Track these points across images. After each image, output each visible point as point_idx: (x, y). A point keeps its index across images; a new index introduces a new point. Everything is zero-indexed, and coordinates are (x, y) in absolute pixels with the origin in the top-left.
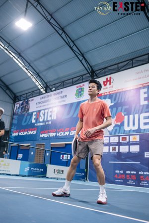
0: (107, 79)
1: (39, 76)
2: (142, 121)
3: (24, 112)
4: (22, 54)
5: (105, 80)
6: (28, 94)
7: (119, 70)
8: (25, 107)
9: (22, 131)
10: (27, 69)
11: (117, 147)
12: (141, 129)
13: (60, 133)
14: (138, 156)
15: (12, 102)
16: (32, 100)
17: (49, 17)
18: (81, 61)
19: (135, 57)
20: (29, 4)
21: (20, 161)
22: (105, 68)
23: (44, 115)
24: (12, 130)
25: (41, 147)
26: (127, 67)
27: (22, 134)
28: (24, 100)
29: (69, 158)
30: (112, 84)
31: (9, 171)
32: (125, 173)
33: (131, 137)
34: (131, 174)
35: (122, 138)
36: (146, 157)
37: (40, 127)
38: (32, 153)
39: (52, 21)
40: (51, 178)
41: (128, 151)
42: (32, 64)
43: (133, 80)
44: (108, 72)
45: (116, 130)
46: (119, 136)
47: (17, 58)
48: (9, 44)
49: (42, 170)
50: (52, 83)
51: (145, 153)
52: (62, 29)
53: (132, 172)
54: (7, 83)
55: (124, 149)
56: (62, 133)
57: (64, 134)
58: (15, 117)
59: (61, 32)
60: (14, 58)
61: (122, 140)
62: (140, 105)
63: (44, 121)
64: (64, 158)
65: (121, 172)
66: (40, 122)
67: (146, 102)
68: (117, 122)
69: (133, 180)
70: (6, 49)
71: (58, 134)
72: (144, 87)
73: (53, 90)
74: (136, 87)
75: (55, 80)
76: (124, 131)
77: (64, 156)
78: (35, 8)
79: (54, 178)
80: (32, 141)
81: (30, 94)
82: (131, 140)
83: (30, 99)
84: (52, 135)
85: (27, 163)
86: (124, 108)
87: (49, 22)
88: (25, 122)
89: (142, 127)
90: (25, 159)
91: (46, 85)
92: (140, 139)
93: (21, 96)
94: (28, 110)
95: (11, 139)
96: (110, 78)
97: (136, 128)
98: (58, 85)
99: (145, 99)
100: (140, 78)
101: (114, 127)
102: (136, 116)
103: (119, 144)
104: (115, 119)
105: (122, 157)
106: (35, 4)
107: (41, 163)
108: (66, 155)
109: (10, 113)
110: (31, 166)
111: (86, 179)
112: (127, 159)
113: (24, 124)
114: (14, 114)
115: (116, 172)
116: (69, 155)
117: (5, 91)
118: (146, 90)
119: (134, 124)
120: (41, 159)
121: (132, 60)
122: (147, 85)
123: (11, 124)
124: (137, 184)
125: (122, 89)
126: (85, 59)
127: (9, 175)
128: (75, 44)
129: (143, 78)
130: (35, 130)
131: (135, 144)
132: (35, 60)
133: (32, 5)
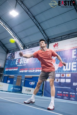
0: (56, 44)
1: (21, 40)
2: (73, 66)
3: (12, 59)
4: (12, 29)
5: (55, 44)
6: (14, 50)
7: (62, 39)
8: (13, 56)
9: (10, 69)
10: (14, 37)
11: (59, 79)
12: (72, 71)
13: (30, 71)
14: (70, 85)
15: (6, 53)
16: (16, 53)
17: (27, 11)
18: (43, 34)
19: (70, 33)
20: (17, 3)
21: (8, 84)
22: (55, 38)
23: (22, 61)
24: (5, 68)
25: (20, 77)
26: (66, 38)
27: (10, 70)
28: (12, 53)
29: (34, 84)
30: (58, 46)
31: (2, 89)
32: (62, 93)
33: (66, 74)
34: (65, 94)
35: (62, 75)
36: (73, 85)
37: (20, 67)
38: (15, 80)
39: (29, 13)
40: (24, 94)
41: (65, 82)
42: (17, 34)
43: (69, 45)
44: (56, 40)
45: (59, 70)
46: (60, 74)
47: (10, 31)
48: (6, 23)
49: (20, 89)
50: (27, 45)
51: (74, 83)
52: (34, 17)
53: (66, 93)
54: (4, 43)
55: (63, 81)
56: (31, 71)
57: (32, 71)
58: (7, 61)
59: (33, 18)
60: (8, 31)
61: (62, 76)
62: (72, 58)
63: (22, 64)
64: (31, 84)
65: (61, 92)
66: (20, 64)
67: (75, 57)
68: (60, 66)
69: (66, 97)
70: (4, 26)
71: (29, 71)
72: (74, 49)
73: (27, 48)
74: (70, 49)
75: (29, 43)
76: (63, 71)
77: (32, 82)
78: (21, 5)
79: (26, 94)
80: (15, 74)
81: (15, 49)
82: (67, 76)
83: (15, 52)
84: (26, 71)
85: (12, 85)
86: (64, 59)
87: (27, 13)
88: (12, 64)
89: (73, 69)
90: (11, 83)
91: (24, 45)
92: (71, 76)
93: (11, 50)
94: (14, 58)
95: (5, 72)
96: (57, 43)
97: (69, 69)
98: (30, 45)
99: (75, 55)
100: (73, 44)
101: (58, 69)
102: (70, 64)
103: (60, 78)
104: (59, 64)
105: (62, 85)
106: (21, 3)
107: (19, 86)
108: (33, 82)
109: (4, 59)
110: (14, 87)
111: (43, 95)
112: (64, 86)
113: (11, 65)
114: (6, 59)
115: (58, 92)
116: (34, 82)
117: (2, 47)
118: (75, 50)
119: (68, 68)
120: (20, 84)
121: (69, 34)
122: (76, 48)
123: (5, 65)
124: (68, 99)
125: (63, 49)
126: (45, 33)
127: (3, 91)
128: (40, 25)
129: (74, 44)
130: (17, 68)
131: (68, 78)
132: (19, 32)
133: (19, 4)
